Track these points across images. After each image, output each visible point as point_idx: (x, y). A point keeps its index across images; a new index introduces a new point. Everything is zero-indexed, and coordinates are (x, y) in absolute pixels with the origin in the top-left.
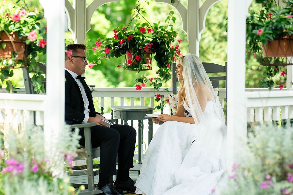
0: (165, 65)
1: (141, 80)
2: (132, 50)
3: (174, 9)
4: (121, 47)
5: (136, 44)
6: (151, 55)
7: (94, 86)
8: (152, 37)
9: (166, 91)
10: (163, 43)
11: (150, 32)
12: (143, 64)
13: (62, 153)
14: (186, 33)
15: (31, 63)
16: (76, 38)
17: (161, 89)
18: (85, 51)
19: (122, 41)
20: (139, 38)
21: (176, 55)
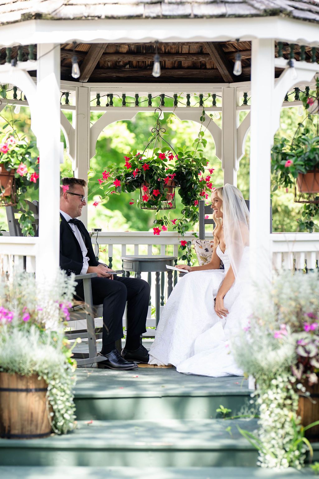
0: (192, 203)
1: (160, 222)
2: (149, 183)
3: (204, 129)
4: (134, 178)
5: (154, 174)
6: (174, 188)
7: (100, 230)
8: (176, 165)
9: (194, 236)
10: (190, 173)
11: (172, 159)
12: (162, 201)
13: (57, 302)
14: (220, 160)
15: (19, 200)
16: (77, 167)
17: (187, 233)
18: (84, 187)
19: (135, 171)
20: (157, 166)
21: (207, 189)
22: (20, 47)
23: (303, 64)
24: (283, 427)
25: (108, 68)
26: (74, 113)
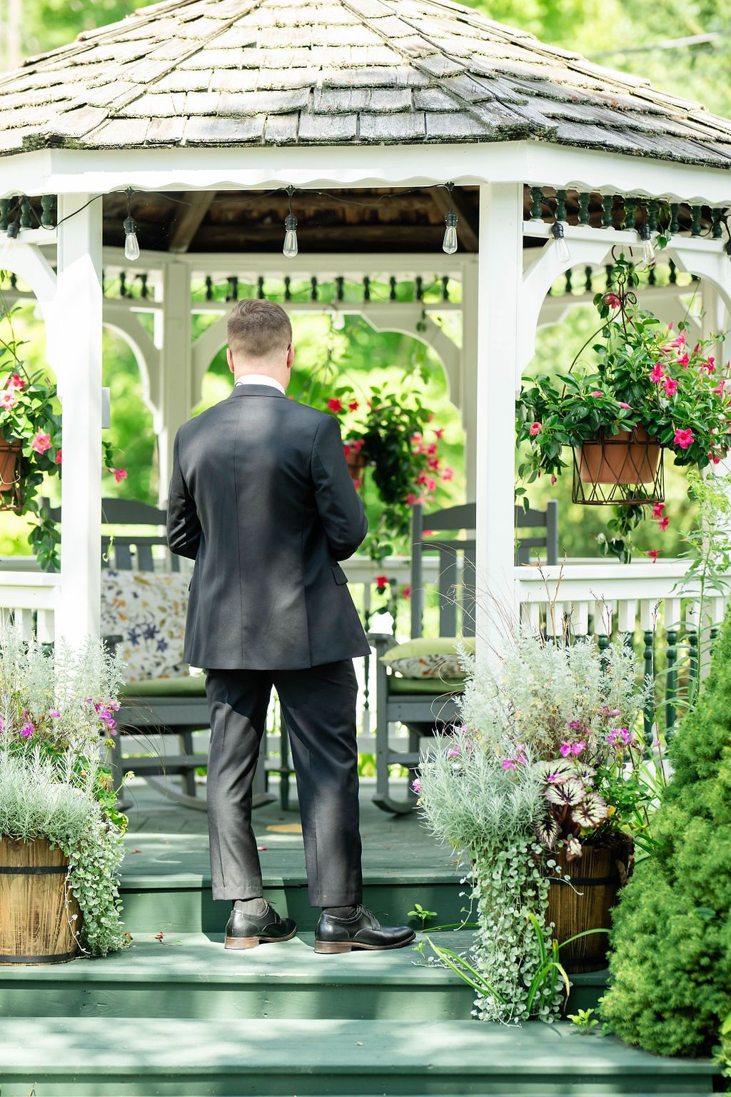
0: (399, 499)
6: (362, 469)
8: (367, 422)
16: (165, 425)
17: (389, 561)
21: (429, 471)
22: (26, 199)
23: (585, 231)
24: (521, 941)
25: (229, 224)
26: (159, 315)
